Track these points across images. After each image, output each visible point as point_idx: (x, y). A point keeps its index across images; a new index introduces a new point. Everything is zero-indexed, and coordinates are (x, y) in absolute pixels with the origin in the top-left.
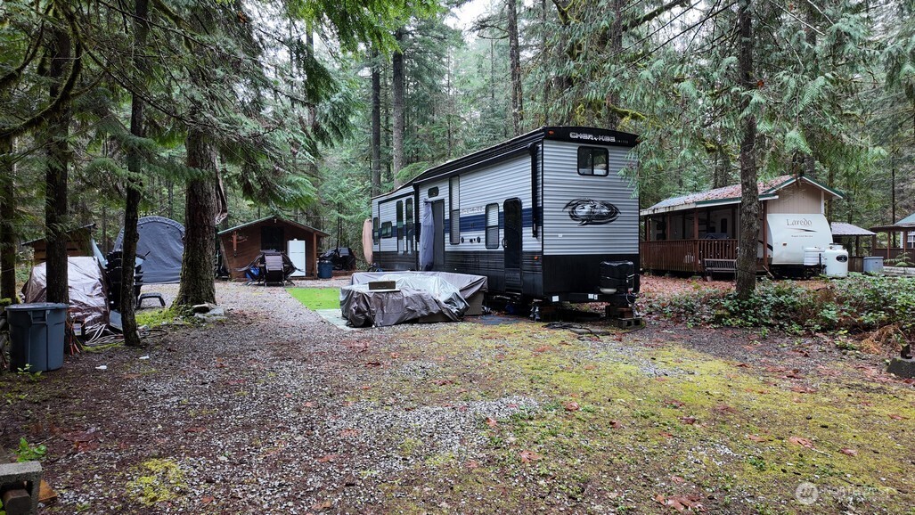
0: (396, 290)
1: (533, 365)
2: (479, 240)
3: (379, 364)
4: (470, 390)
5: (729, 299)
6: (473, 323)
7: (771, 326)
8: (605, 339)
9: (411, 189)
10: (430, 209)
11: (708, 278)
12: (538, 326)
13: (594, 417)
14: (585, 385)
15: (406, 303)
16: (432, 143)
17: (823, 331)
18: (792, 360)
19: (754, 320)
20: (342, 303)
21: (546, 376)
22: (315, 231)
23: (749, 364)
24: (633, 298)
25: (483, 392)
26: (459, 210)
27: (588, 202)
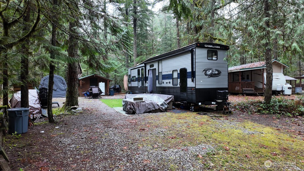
0: (143, 101)
1: (202, 130)
2: (170, 83)
3: (144, 130)
4: (184, 141)
5: (262, 104)
7: (279, 113)
8: (222, 119)
9: (143, 65)
10: (152, 72)
11: (245, 95)
12: (195, 114)
13: (237, 153)
14: (226, 139)
15: (147, 105)
16: (146, 49)
17: (299, 115)
18: (294, 127)
19: (273, 111)
20: (123, 106)
21: (210, 135)
22: (108, 79)
23: (280, 129)
24: (229, 104)
25: (189, 142)
26: (162, 72)
27: (211, 69)
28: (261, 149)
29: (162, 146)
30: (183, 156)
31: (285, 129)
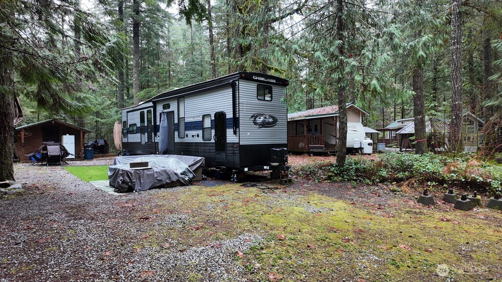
0: (149, 167)
1: (247, 211)
2: (198, 136)
3: (148, 218)
4: (216, 232)
5: (333, 167)
6: (199, 186)
7: (355, 180)
8: (277, 191)
9: (151, 104)
10: (166, 117)
11: (312, 155)
12: (238, 185)
13: (296, 243)
14: (281, 222)
15: (156, 175)
16: (158, 78)
18: (373, 199)
19: (347, 177)
20: (110, 177)
21: (258, 218)
22: (82, 129)
23: (356, 202)
24: (288, 168)
25: (225, 233)
26: (184, 118)
27: (262, 115)
28: (329, 234)
29: (179, 243)
30: (213, 257)
31: (362, 202)
